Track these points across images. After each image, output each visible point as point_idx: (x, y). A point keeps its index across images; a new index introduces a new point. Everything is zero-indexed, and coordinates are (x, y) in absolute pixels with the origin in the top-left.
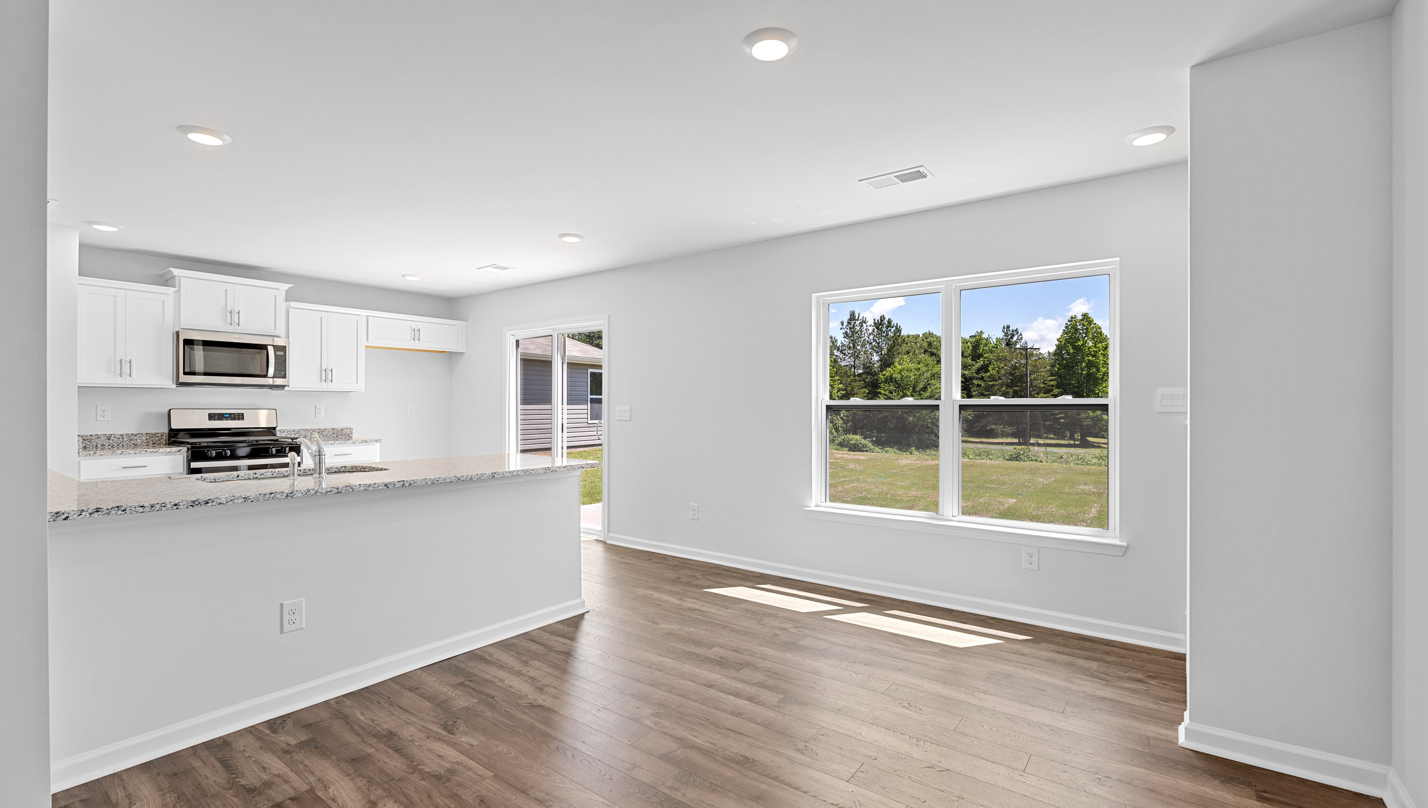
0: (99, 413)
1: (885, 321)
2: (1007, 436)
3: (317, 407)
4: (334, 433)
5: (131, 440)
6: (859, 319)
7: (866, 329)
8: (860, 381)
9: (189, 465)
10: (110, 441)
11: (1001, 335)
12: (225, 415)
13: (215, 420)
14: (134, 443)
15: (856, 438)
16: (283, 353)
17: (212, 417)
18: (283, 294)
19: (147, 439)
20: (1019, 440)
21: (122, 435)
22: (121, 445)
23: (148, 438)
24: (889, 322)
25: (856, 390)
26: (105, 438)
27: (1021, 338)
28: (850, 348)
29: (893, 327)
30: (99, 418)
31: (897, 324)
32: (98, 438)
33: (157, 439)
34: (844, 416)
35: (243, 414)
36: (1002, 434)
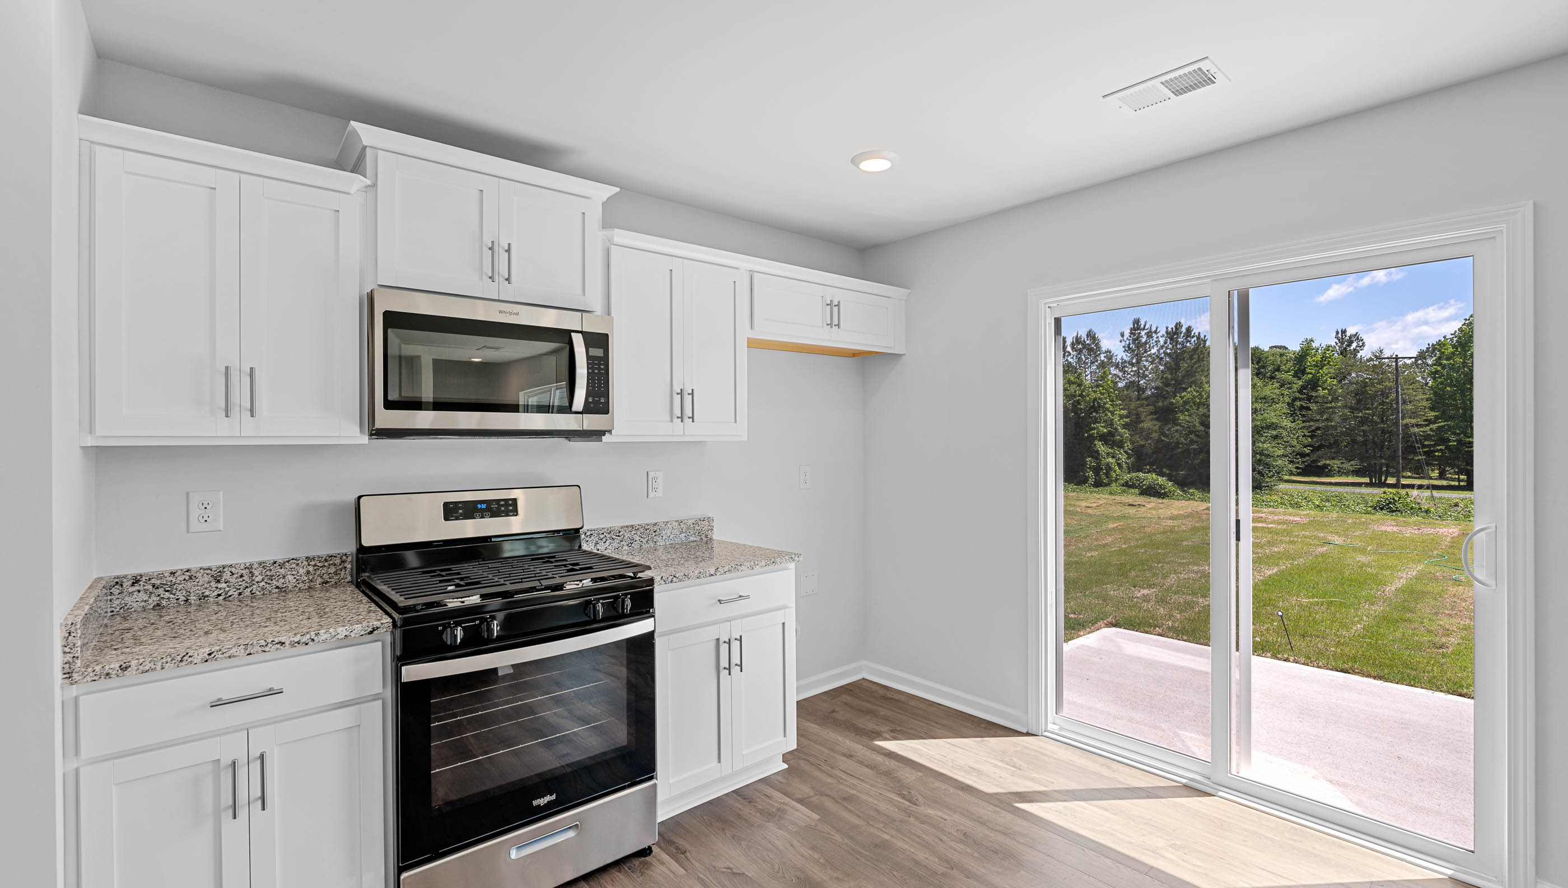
0: (195, 512)
1: (1184, 330)
2: (1347, 474)
3: (651, 475)
4: (682, 532)
5: (271, 577)
6: (1146, 328)
7: (1156, 341)
8: (1147, 406)
9: (398, 674)
10: (220, 586)
11: (1333, 341)
12: (479, 506)
13: (457, 519)
14: (279, 584)
15: (1151, 478)
16: (601, 351)
17: (451, 511)
18: (595, 214)
19: (308, 572)
20: (1371, 480)
21: (249, 568)
22: (247, 592)
23: (311, 569)
24: (1189, 330)
25: (1143, 417)
26: (207, 578)
27: (1363, 343)
28: (1132, 365)
29: (1193, 337)
30: (195, 525)
31: (1199, 333)
32: (190, 578)
33: (332, 570)
34: (1128, 449)
35: (515, 500)
36: (1339, 472)
